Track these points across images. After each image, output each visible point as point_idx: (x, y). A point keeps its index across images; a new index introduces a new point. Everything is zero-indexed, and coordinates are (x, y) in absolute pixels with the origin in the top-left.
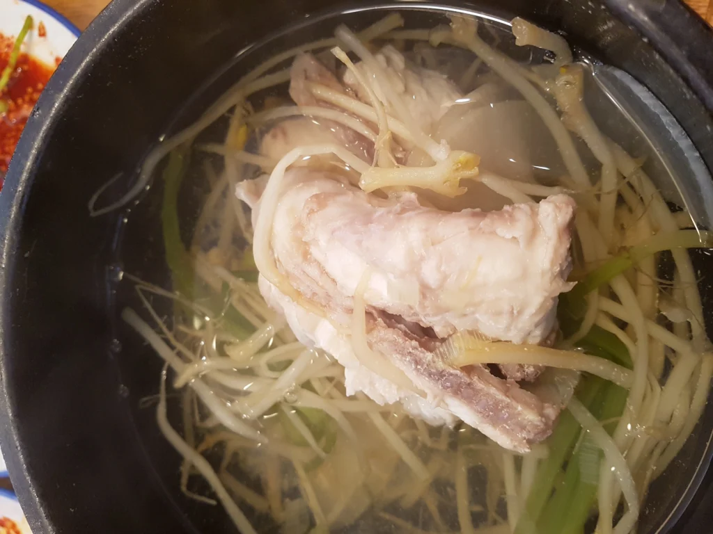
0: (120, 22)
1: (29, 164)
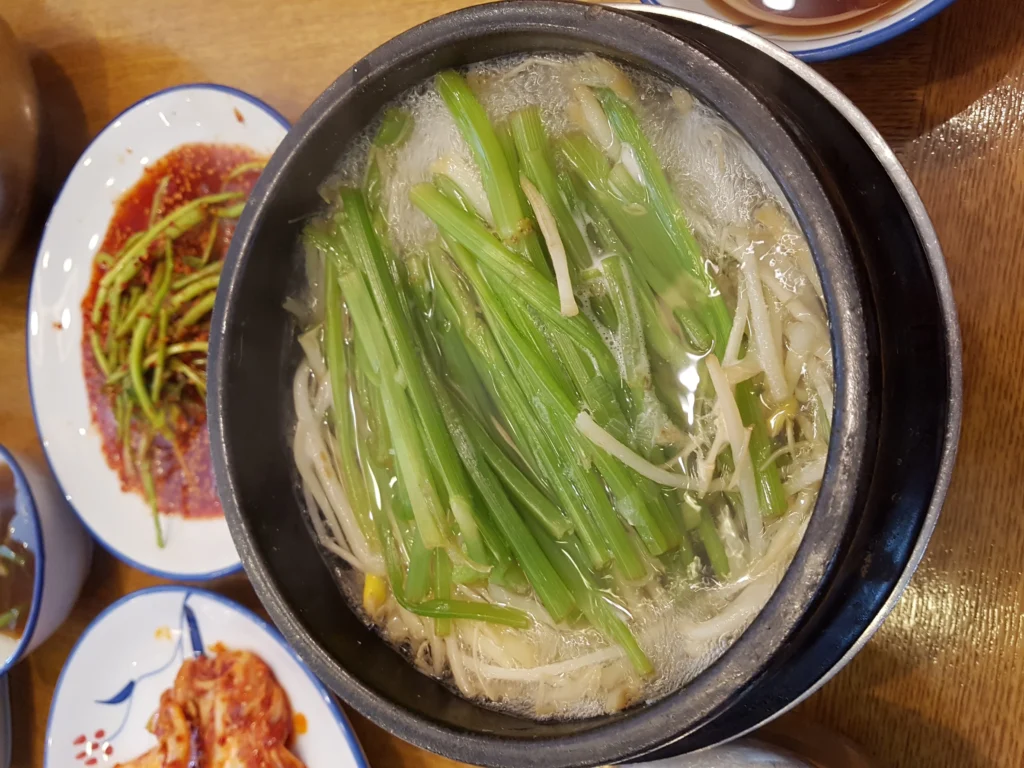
0: (318, 121)
1: (245, 245)
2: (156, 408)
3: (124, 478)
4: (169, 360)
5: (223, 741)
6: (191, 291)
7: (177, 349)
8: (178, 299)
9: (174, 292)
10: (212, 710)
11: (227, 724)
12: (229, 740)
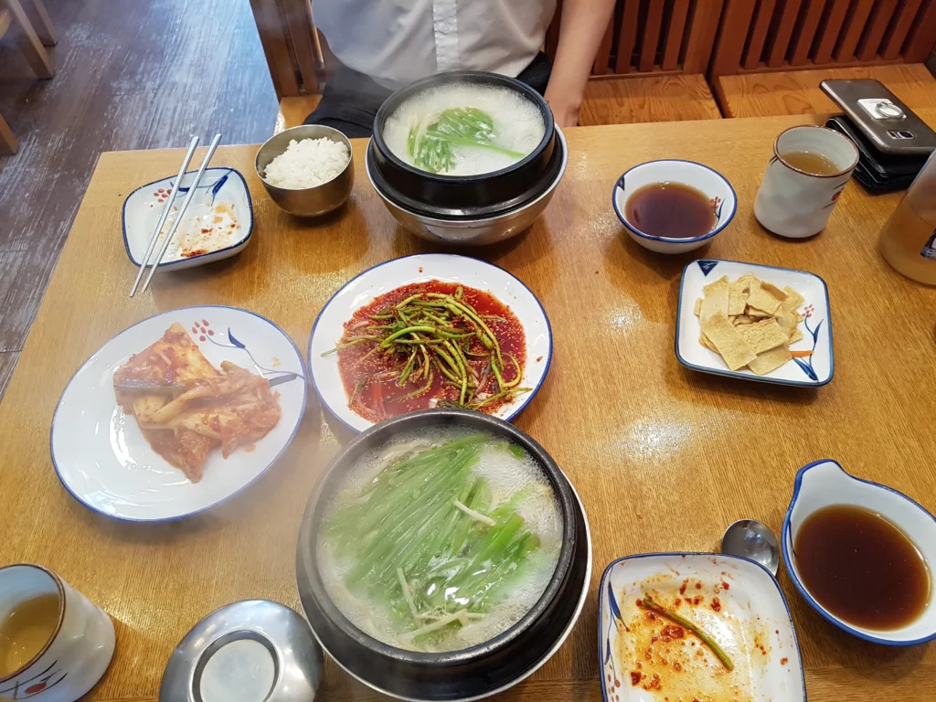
2: (391, 342)
3: (351, 323)
4: (417, 345)
5: (234, 411)
6: (452, 350)
7: (424, 349)
8: (448, 344)
9: (450, 341)
10: (247, 402)
11: (243, 411)
12: (235, 414)
